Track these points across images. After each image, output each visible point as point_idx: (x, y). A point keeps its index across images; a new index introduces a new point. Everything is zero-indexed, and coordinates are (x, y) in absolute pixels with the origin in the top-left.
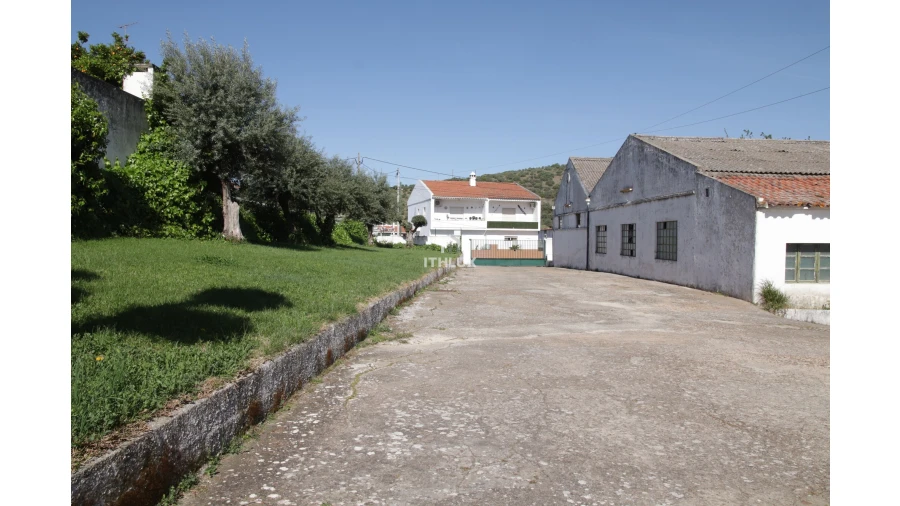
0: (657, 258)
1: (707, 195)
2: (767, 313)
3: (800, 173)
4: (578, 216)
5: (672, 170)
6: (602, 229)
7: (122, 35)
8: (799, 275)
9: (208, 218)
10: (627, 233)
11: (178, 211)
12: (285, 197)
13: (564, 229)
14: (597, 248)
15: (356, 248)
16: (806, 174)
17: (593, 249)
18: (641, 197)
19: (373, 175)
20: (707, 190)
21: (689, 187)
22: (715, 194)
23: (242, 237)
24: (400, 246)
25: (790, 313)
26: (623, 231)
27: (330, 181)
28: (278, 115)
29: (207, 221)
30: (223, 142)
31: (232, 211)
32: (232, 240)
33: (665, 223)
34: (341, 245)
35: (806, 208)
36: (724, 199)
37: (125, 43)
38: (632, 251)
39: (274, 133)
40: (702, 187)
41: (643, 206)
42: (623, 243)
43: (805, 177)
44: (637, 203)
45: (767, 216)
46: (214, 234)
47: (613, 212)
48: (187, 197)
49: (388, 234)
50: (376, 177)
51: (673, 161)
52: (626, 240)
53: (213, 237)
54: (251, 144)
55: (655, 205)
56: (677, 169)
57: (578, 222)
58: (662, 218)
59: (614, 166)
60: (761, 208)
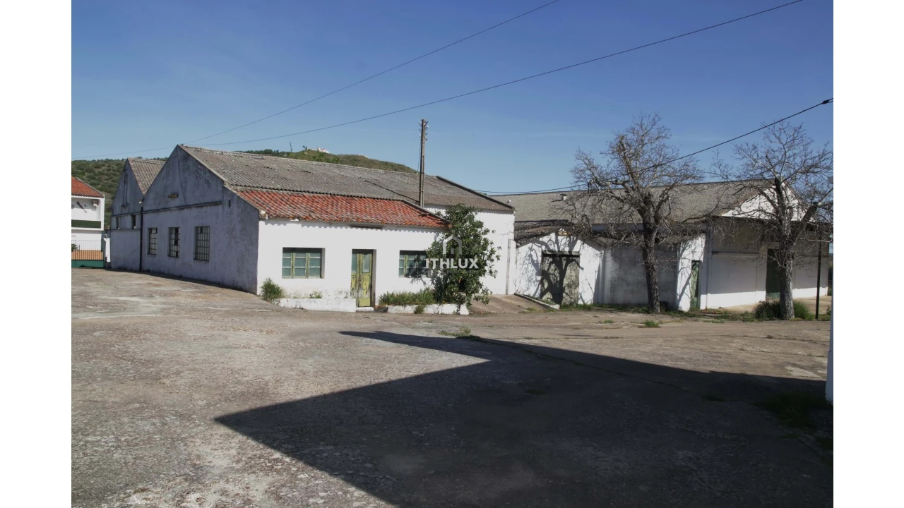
0: (196, 259)
1: (230, 206)
2: (265, 302)
3: (308, 192)
4: (134, 217)
5: (207, 182)
6: (154, 231)
8: (294, 272)
10: (173, 236)
13: (121, 230)
14: (149, 249)
16: (312, 193)
17: (145, 251)
18: (184, 204)
20: (230, 201)
21: (218, 198)
22: (234, 205)
25: (283, 302)
26: (170, 234)
33: (202, 228)
35: (297, 220)
36: (240, 210)
38: (177, 253)
40: (226, 199)
41: (186, 211)
42: (170, 245)
43: (312, 195)
44: (181, 208)
45: (266, 224)
47: (162, 215)
51: (208, 174)
52: (173, 242)
55: (195, 211)
56: (211, 182)
57: (134, 223)
58: (198, 223)
59: (164, 173)
60: (263, 219)
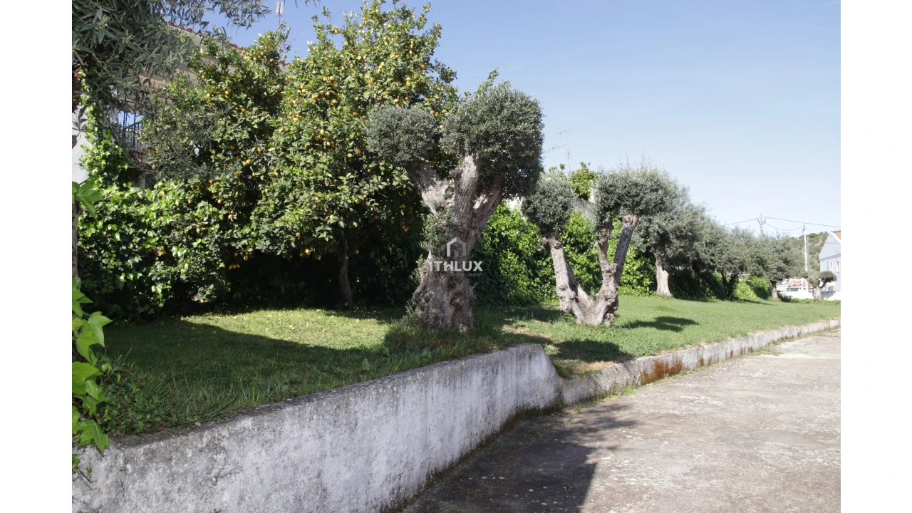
7: (586, 163)
9: (647, 281)
11: (630, 278)
12: (698, 264)
15: (759, 303)
19: (775, 236)
23: (670, 295)
24: (807, 301)
27: (734, 249)
28: (694, 210)
29: (646, 284)
30: (658, 232)
31: (663, 276)
32: (663, 296)
34: (745, 300)
37: (588, 167)
39: (691, 223)
46: (651, 292)
48: (635, 268)
49: (796, 290)
50: (778, 237)
53: (650, 294)
54: (675, 231)
